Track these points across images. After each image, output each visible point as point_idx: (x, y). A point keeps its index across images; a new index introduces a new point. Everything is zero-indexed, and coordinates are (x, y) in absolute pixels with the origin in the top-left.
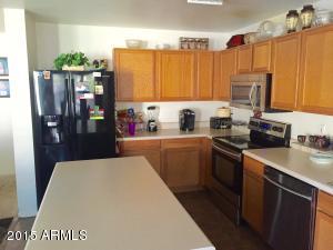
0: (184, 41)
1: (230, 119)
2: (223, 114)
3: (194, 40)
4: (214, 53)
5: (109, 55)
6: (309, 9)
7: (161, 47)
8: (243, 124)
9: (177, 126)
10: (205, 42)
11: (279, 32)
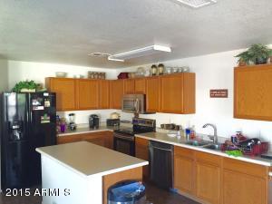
0: (91, 74)
1: (118, 120)
2: (114, 117)
3: (97, 73)
4: (109, 81)
5: (43, 81)
6: (161, 65)
7: (78, 77)
8: (129, 122)
9: (88, 126)
10: (103, 75)
11: (147, 74)
